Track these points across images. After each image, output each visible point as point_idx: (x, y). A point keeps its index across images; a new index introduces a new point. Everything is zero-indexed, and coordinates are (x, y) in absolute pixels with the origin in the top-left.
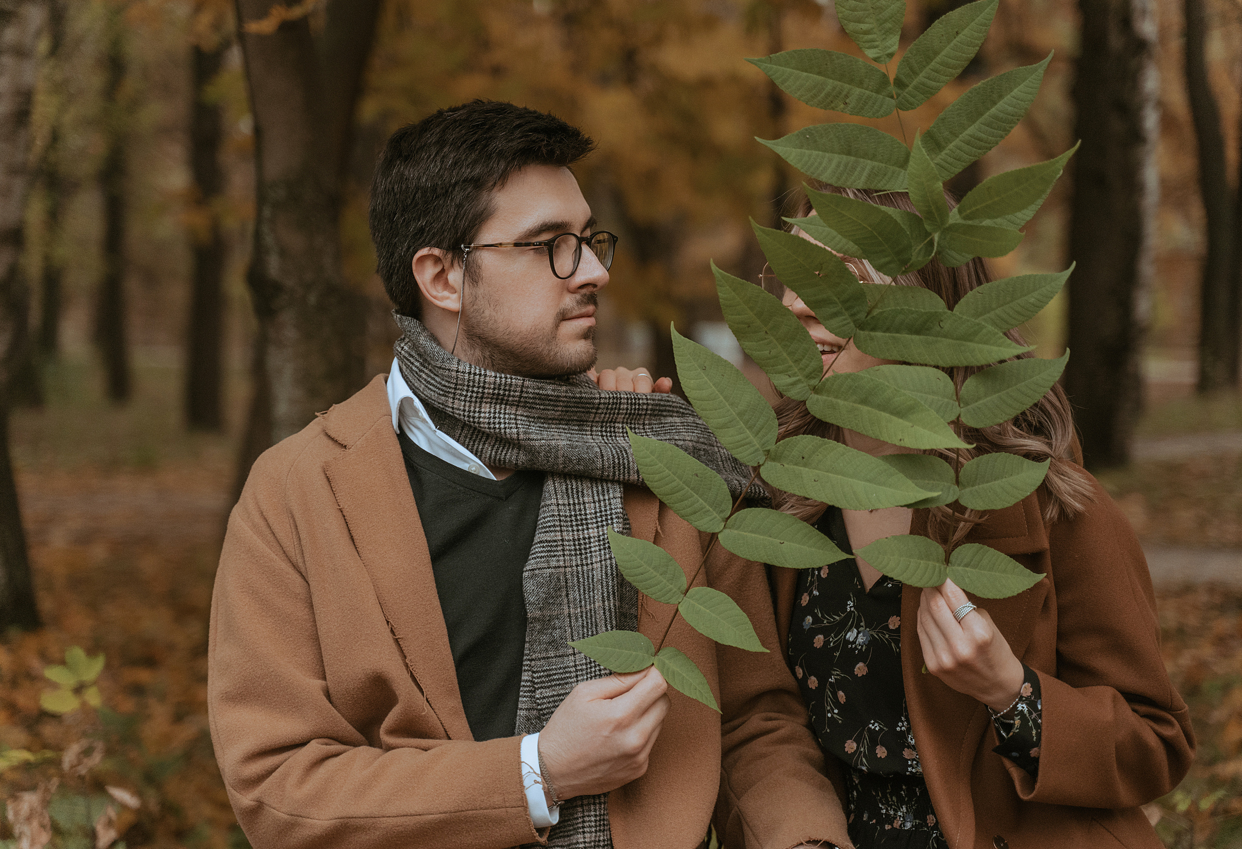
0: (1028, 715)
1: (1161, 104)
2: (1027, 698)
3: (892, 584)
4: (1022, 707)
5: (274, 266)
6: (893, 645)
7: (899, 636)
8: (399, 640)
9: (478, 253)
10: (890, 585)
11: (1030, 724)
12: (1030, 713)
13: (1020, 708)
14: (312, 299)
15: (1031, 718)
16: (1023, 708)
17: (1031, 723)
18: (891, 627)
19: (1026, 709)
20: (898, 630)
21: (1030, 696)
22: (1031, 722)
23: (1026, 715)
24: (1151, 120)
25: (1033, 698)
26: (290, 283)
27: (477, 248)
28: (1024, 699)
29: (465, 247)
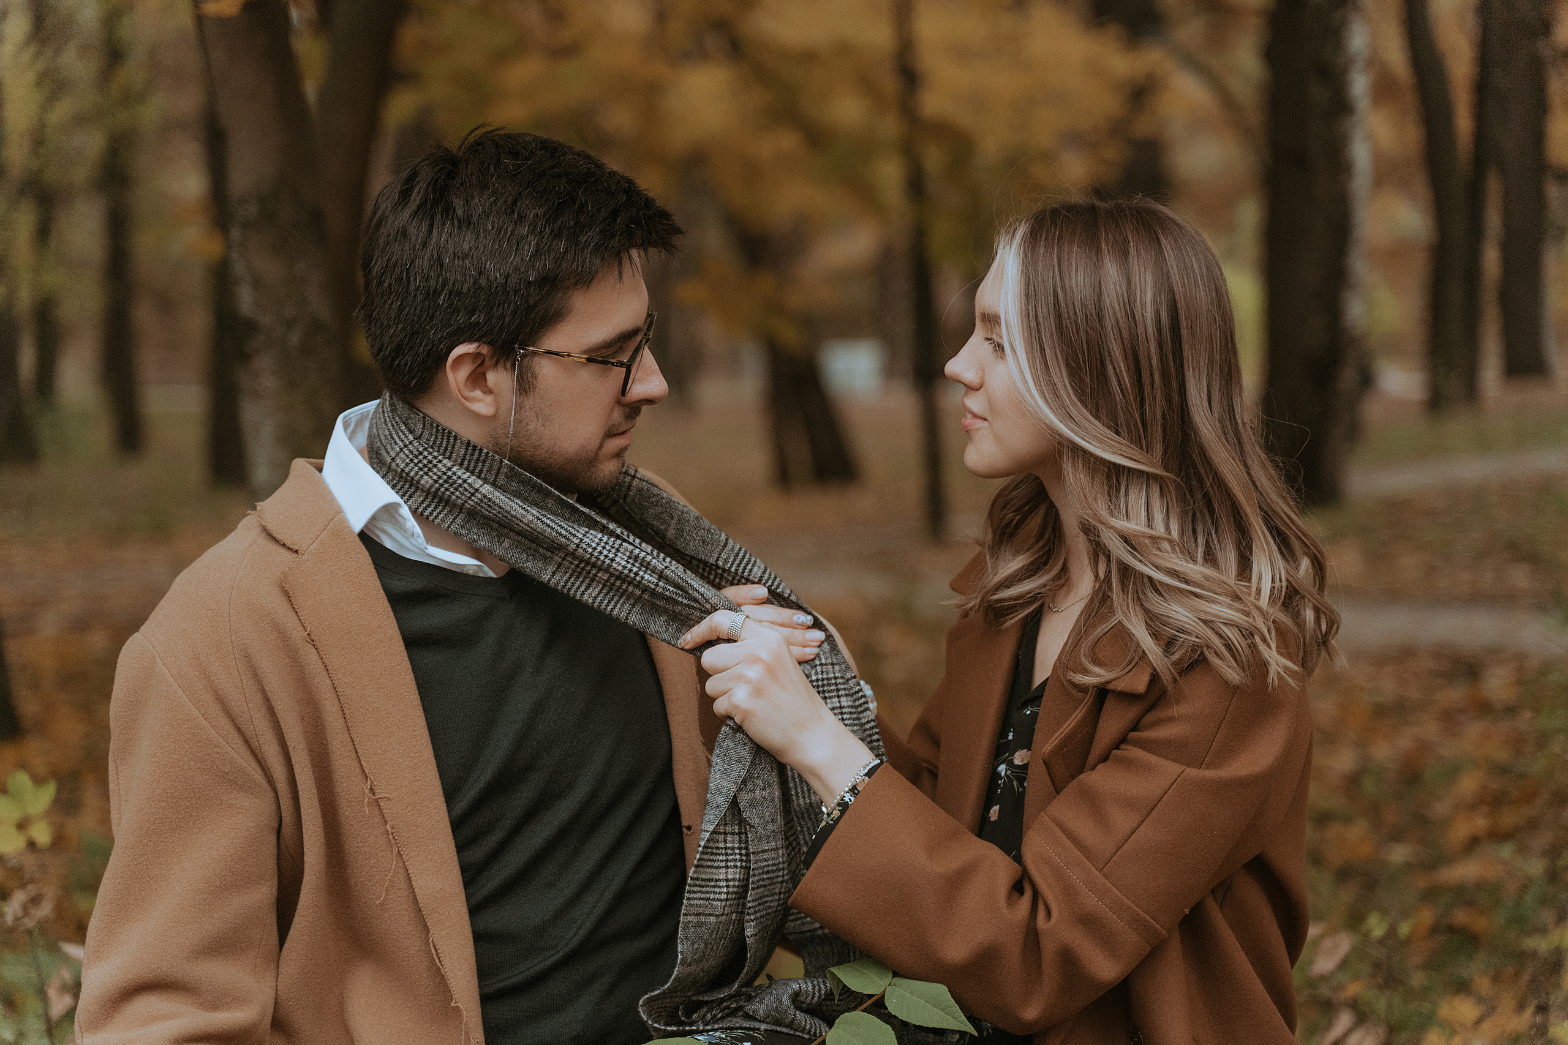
1: (1374, 62)
3: (1031, 711)
5: (246, 300)
6: (1015, 783)
7: (1026, 774)
8: (379, 800)
9: (536, 359)
10: (1029, 712)
14: (295, 338)
18: (1017, 762)
20: (1025, 767)
24: (1360, 85)
26: (266, 320)
27: (535, 353)
29: (520, 348)
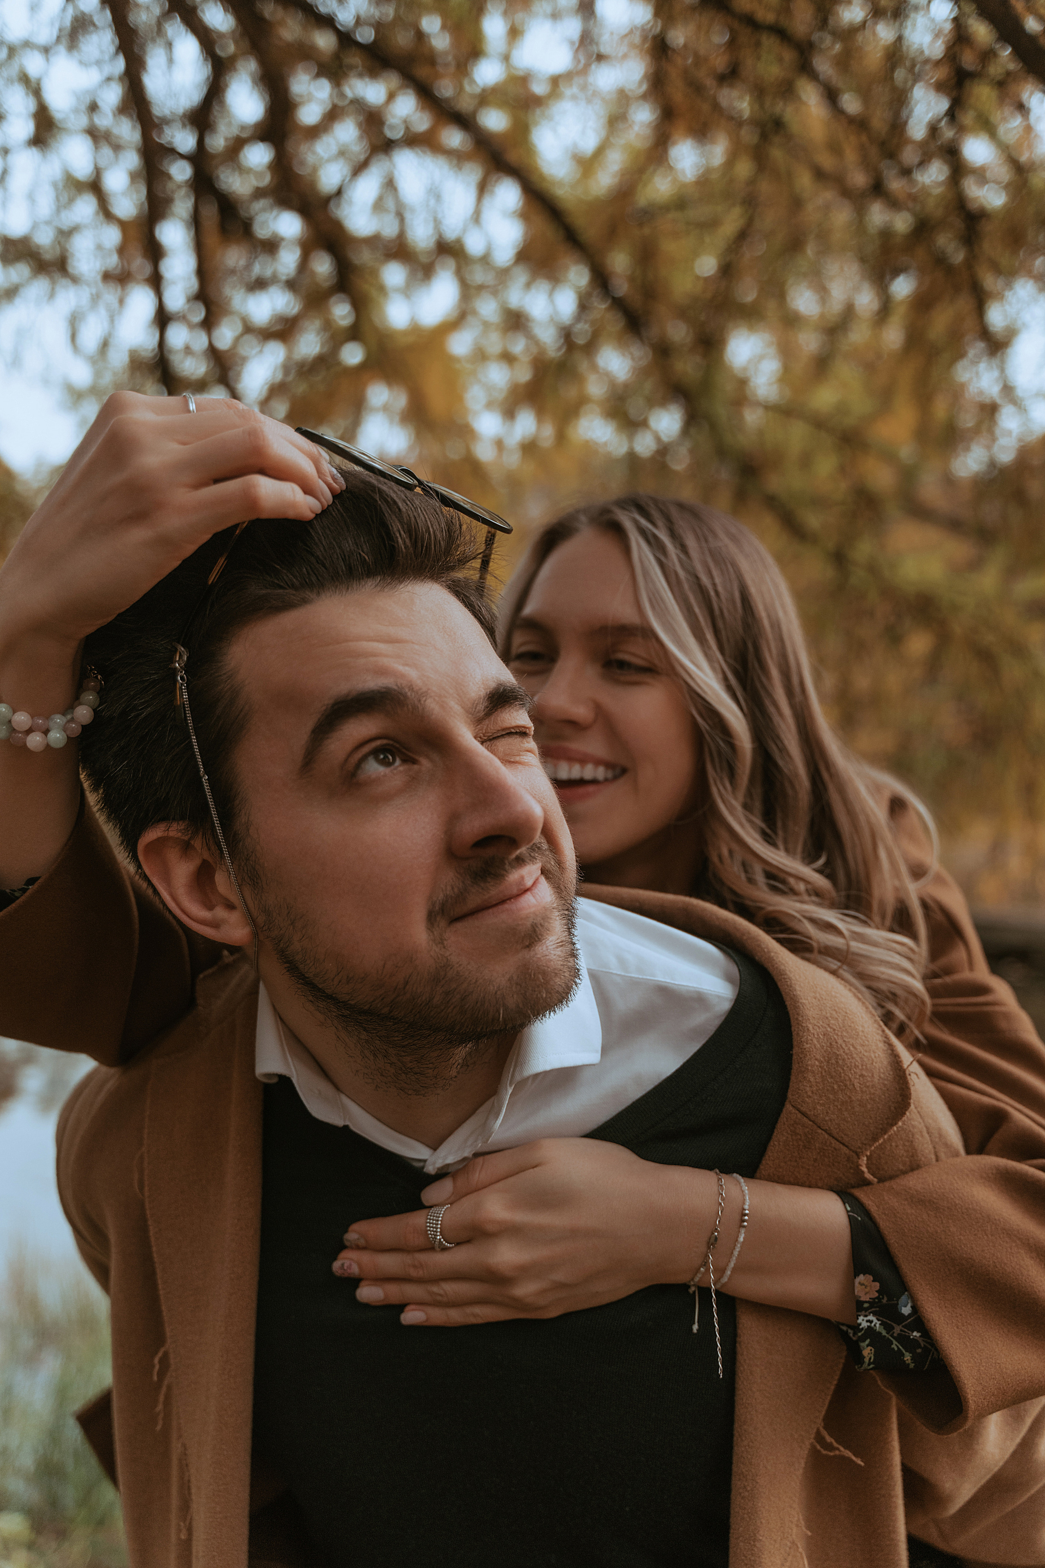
0: (884, 1333)
2: (873, 1303)
4: (867, 1321)
11: (893, 1346)
12: (888, 1328)
13: (865, 1325)
15: (892, 1336)
16: (871, 1322)
17: (895, 1345)
19: (877, 1323)
21: (878, 1298)
22: (895, 1342)
23: (880, 1333)
25: (885, 1301)
28: (866, 1305)
